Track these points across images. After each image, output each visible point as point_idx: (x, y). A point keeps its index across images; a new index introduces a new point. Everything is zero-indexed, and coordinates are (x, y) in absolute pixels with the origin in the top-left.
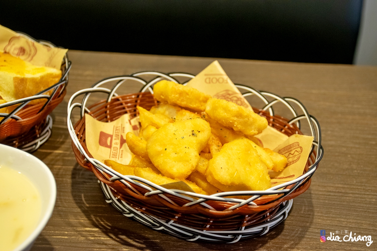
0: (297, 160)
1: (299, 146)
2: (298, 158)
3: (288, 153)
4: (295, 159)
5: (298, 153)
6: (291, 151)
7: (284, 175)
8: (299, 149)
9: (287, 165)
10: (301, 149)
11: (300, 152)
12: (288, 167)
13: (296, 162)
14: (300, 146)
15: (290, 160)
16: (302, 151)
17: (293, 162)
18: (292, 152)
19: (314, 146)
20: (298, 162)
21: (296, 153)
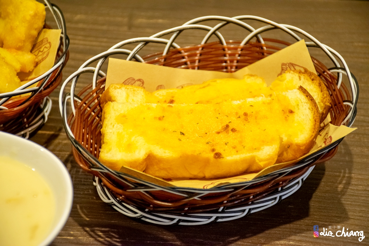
0: (46, 57)
1: (47, 41)
2: (48, 55)
3: (38, 51)
4: (45, 55)
5: (47, 49)
6: (41, 48)
7: (35, 75)
8: (48, 45)
9: (37, 64)
10: (50, 45)
11: (49, 48)
12: (38, 65)
13: (45, 59)
14: (49, 41)
15: (40, 58)
16: (50, 47)
17: (43, 59)
18: (42, 50)
19: (61, 38)
20: (47, 59)
21: (46, 50)
